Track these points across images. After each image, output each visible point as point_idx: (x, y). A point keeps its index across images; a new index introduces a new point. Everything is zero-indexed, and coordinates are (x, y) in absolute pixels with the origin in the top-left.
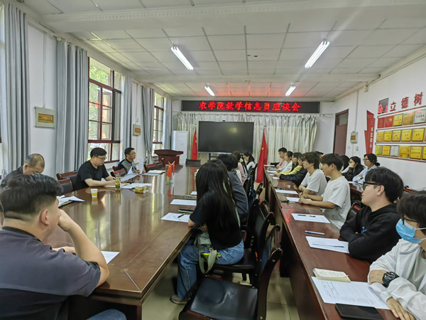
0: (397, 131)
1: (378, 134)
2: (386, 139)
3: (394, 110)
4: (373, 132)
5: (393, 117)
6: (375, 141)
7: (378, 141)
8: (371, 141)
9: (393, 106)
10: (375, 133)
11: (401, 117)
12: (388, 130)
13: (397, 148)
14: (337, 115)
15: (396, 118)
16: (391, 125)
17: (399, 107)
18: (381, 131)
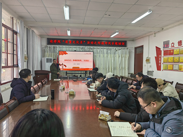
0: (176, 58)
1: (164, 59)
2: (169, 61)
3: (173, 46)
4: (161, 57)
5: (173, 50)
6: (162, 62)
7: (164, 62)
8: (160, 62)
11: (178, 50)
12: (171, 57)
13: (177, 66)
14: (136, 48)
15: (175, 51)
16: (173, 54)
17: (176, 45)
18: (166, 57)
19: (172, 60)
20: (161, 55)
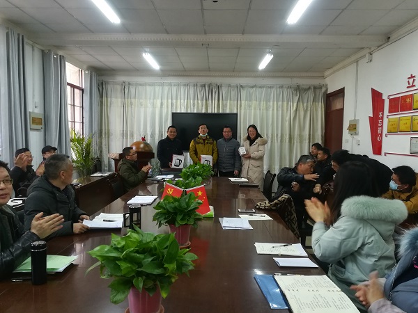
1: (389, 122)
2: (402, 127)
3: (413, 86)
4: (382, 118)
5: (412, 95)
6: (385, 131)
7: (390, 132)
8: (379, 131)
9: (411, 81)
10: (386, 121)
12: (406, 115)
16: (409, 107)
19: (409, 124)
20: (383, 111)
